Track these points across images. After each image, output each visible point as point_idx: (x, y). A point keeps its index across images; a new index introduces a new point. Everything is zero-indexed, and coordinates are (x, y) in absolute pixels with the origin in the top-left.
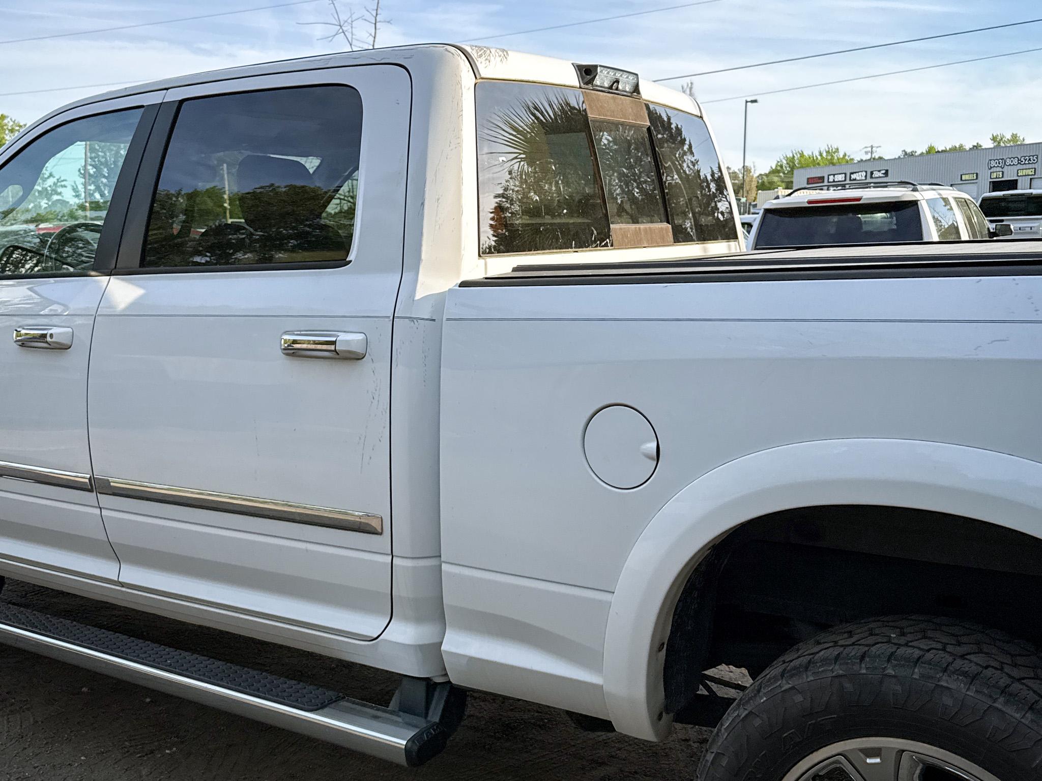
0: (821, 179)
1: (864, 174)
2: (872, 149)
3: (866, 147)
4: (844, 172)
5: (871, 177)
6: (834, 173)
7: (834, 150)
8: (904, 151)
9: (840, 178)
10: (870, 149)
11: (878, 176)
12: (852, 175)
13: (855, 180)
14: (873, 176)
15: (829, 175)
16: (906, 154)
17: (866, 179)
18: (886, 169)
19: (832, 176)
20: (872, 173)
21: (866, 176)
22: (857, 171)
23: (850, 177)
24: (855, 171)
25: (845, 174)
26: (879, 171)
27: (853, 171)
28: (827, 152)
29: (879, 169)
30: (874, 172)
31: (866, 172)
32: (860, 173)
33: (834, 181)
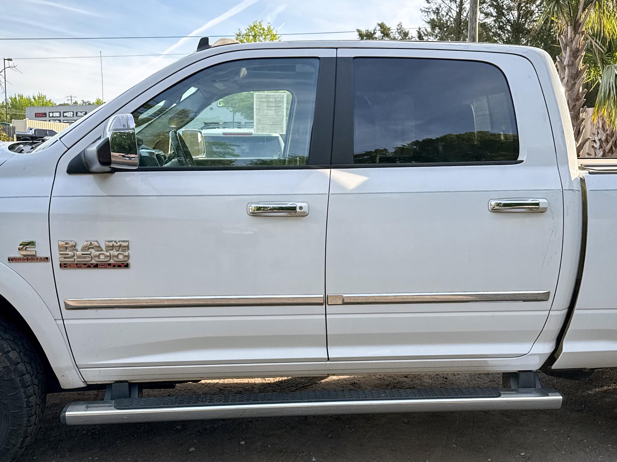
0: (44, 115)
1: (72, 113)
2: (71, 98)
3: (68, 97)
4: (59, 111)
5: (77, 116)
6: (53, 111)
7: (43, 96)
8: (83, 101)
9: (57, 114)
10: (70, 98)
11: (80, 115)
12: (64, 114)
13: (66, 116)
14: (78, 115)
15: (49, 112)
16: (84, 102)
17: (73, 116)
18: (86, 111)
19: (52, 113)
20: (77, 113)
21: (73, 115)
22: (67, 111)
23: (63, 115)
24: (66, 111)
25: (60, 112)
26: (81, 112)
27: (65, 111)
28: (38, 97)
29: (81, 111)
30: (78, 113)
31: (73, 112)
32: (69, 113)
33: (53, 117)
